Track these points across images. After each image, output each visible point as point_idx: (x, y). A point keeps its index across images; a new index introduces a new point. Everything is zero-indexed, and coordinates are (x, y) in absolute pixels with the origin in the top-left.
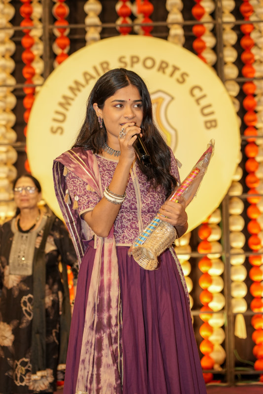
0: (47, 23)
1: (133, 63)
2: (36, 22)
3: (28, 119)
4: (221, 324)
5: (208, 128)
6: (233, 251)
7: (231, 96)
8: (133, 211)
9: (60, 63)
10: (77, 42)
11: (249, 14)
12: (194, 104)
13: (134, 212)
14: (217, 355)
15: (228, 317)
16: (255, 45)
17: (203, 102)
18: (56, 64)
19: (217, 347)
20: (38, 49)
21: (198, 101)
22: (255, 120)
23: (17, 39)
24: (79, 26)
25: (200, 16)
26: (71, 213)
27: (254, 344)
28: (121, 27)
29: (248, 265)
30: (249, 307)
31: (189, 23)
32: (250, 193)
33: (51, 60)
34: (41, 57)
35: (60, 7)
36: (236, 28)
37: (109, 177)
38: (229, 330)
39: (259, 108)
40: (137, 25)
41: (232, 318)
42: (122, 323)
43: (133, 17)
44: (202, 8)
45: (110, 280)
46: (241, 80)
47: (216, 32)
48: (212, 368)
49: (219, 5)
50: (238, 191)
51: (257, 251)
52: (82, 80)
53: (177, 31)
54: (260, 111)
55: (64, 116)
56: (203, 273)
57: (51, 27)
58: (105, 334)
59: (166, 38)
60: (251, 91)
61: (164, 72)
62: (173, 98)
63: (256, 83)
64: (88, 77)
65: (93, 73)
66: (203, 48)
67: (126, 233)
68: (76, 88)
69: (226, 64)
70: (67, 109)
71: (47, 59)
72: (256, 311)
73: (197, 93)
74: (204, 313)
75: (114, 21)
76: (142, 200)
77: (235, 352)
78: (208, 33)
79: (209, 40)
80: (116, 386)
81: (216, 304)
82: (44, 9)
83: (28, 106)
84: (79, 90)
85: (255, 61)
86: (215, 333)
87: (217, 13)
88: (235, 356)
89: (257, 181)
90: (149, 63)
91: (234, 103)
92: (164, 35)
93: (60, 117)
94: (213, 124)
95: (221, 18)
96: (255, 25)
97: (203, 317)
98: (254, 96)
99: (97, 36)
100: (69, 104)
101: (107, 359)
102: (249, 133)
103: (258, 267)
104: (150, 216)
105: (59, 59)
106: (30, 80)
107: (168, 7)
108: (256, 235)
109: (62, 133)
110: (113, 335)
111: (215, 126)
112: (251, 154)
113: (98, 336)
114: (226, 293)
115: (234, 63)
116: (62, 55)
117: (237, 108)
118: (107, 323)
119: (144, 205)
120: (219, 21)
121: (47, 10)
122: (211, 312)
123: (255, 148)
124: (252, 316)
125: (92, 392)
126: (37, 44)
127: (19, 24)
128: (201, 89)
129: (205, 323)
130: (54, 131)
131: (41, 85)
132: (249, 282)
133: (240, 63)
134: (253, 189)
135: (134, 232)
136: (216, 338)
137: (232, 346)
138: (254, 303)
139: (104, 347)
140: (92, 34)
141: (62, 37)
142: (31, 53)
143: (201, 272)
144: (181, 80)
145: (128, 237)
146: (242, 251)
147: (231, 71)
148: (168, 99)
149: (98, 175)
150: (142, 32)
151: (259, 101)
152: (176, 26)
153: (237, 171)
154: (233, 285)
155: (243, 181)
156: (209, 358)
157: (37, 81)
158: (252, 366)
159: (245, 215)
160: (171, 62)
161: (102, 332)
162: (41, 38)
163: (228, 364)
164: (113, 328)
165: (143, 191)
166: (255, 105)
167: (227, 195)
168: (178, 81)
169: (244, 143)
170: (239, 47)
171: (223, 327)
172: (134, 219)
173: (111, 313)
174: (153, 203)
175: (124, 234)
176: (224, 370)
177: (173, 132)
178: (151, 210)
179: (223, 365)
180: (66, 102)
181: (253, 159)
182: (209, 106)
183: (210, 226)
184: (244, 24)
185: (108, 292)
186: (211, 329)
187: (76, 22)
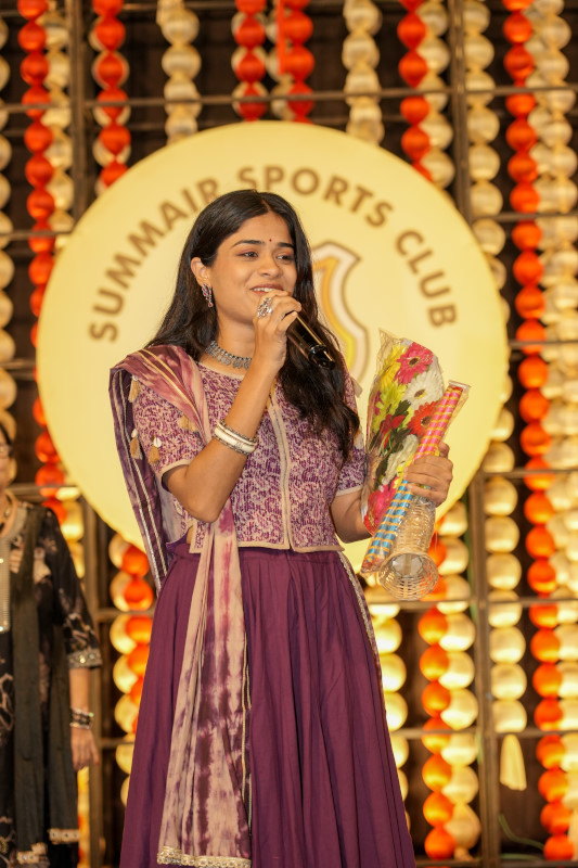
0: (80, 96)
1: (269, 181)
2: (56, 95)
3: (39, 307)
4: (469, 759)
5: (436, 324)
6: (493, 597)
7: (486, 254)
8: (272, 474)
9: (109, 183)
10: (146, 138)
11: (524, 72)
12: (406, 270)
13: (274, 477)
14: (462, 827)
15: (485, 742)
16: (538, 141)
17: (426, 268)
18: (100, 186)
19: (462, 810)
20: (60, 155)
21: (413, 264)
22: (539, 306)
23: (14, 132)
24: (152, 102)
25: (418, 77)
26: (143, 486)
27: (543, 801)
28: (243, 104)
29: (527, 627)
30: (531, 721)
31: (393, 93)
32: (531, 466)
33: (90, 178)
34: (68, 172)
35: (109, 59)
36: (498, 104)
37: (226, 403)
38: (488, 772)
39: (547, 280)
40: (279, 98)
41: (493, 745)
42: (250, 706)
43: (269, 82)
44: (421, 60)
45: (226, 617)
46: (510, 217)
47: (452, 114)
48: (451, 855)
49: (458, 53)
50: (504, 463)
51: (547, 594)
52: (158, 221)
53: (366, 112)
54: (553, 287)
55: (120, 299)
56: (429, 646)
57: (89, 104)
58: (215, 730)
59: (342, 128)
60: (530, 242)
61: (338, 202)
62: (358, 259)
63: (541, 223)
64: (171, 214)
65: (183, 205)
66: (425, 148)
67: (256, 520)
68: (145, 237)
69: (474, 183)
70: (125, 286)
71: (81, 175)
72: (547, 727)
73: (411, 246)
74: (431, 733)
75: (229, 91)
76: (291, 453)
77: (502, 819)
78: (434, 116)
79: (437, 132)
80: (239, 836)
81: (459, 715)
82: (73, 64)
83: (39, 279)
84: (151, 243)
85: (539, 177)
86: (456, 777)
87: (455, 72)
88: (501, 829)
89: (546, 440)
90: (305, 182)
91: (493, 269)
92: (338, 120)
93: (111, 303)
94: (448, 314)
95: (464, 82)
96: (538, 96)
97: (430, 742)
98: (538, 252)
99: (191, 124)
100: (130, 274)
101: (221, 780)
102: (527, 335)
103: (550, 630)
104: (307, 488)
105: (106, 175)
106: (44, 223)
107: (347, 60)
108: (545, 559)
109: (114, 338)
110: (233, 732)
111: (453, 320)
112: (533, 381)
113: (202, 734)
114: (479, 689)
115: (493, 182)
116: (115, 165)
117: (500, 281)
118: (220, 705)
119: (296, 464)
120: (460, 89)
121: (80, 67)
122: (447, 732)
123: (542, 366)
124: (537, 740)
125: (191, 848)
126: (60, 142)
127: (19, 100)
128: (420, 239)
129: (436, 756)
130: (96, 334)
131: (68, 233)
132: (530, 663)
133: (505, 181)
134: (538, 457)
135: (273, 518)
136: (459, 789)
137: (495, 807)
138: (541, 710)
139: (214, 756)
140: (180, 119)
141: (114, 126)
142: (46, 162)
143: (425, 642)
144: (375, 218)
145: (260, 528)
146: (513, 596)
147: (487, 200)
148: (347, 260)
149: (202, 399)
150: (289, 114)
151: (549, 264)
152: (364, 101)
153: (500, 417)
154: (495, 672)
155: (515, 442)
156: (444, 833)
157: (59, 223)
158: (538, 852)
159: (520, 517)
160: (354, 180)
161: (210, 726)
162: (66, 131)
163: (485, 846)
164: (233, 717)
165: (293, 436)
166: (540, 272)
167: (480, 470)
168: (369, 220)
169: (517, 357)
170: (503, 147)
171: (474, 766)
172: (273, 491)
173: (229, 687)
174: (313, 460)
175: (251, 521)
176: (477, 860)
177: (359, 334)
178: (309, 476)
179: (475, 849)
180: (122, 270)
181: (537, 390)
182: (439, 275)
183: (444, 542)
184: (513, 96)
185: (222, 643)
186: (447, 770)
187: (145, 94)
